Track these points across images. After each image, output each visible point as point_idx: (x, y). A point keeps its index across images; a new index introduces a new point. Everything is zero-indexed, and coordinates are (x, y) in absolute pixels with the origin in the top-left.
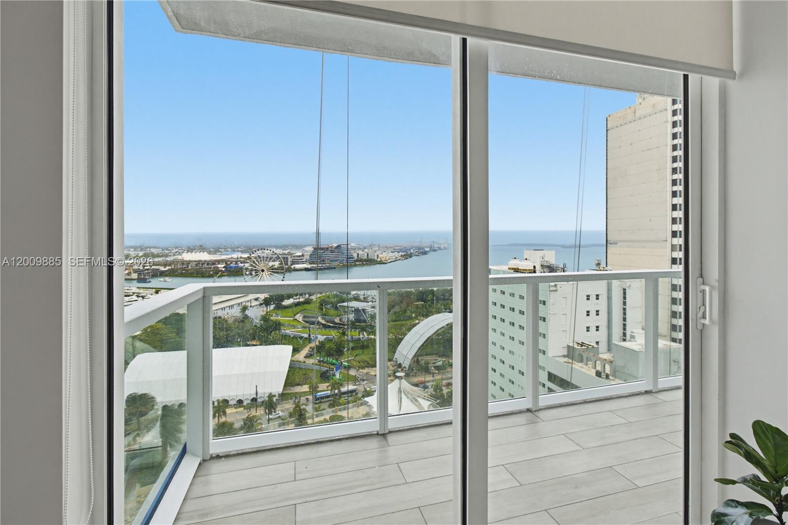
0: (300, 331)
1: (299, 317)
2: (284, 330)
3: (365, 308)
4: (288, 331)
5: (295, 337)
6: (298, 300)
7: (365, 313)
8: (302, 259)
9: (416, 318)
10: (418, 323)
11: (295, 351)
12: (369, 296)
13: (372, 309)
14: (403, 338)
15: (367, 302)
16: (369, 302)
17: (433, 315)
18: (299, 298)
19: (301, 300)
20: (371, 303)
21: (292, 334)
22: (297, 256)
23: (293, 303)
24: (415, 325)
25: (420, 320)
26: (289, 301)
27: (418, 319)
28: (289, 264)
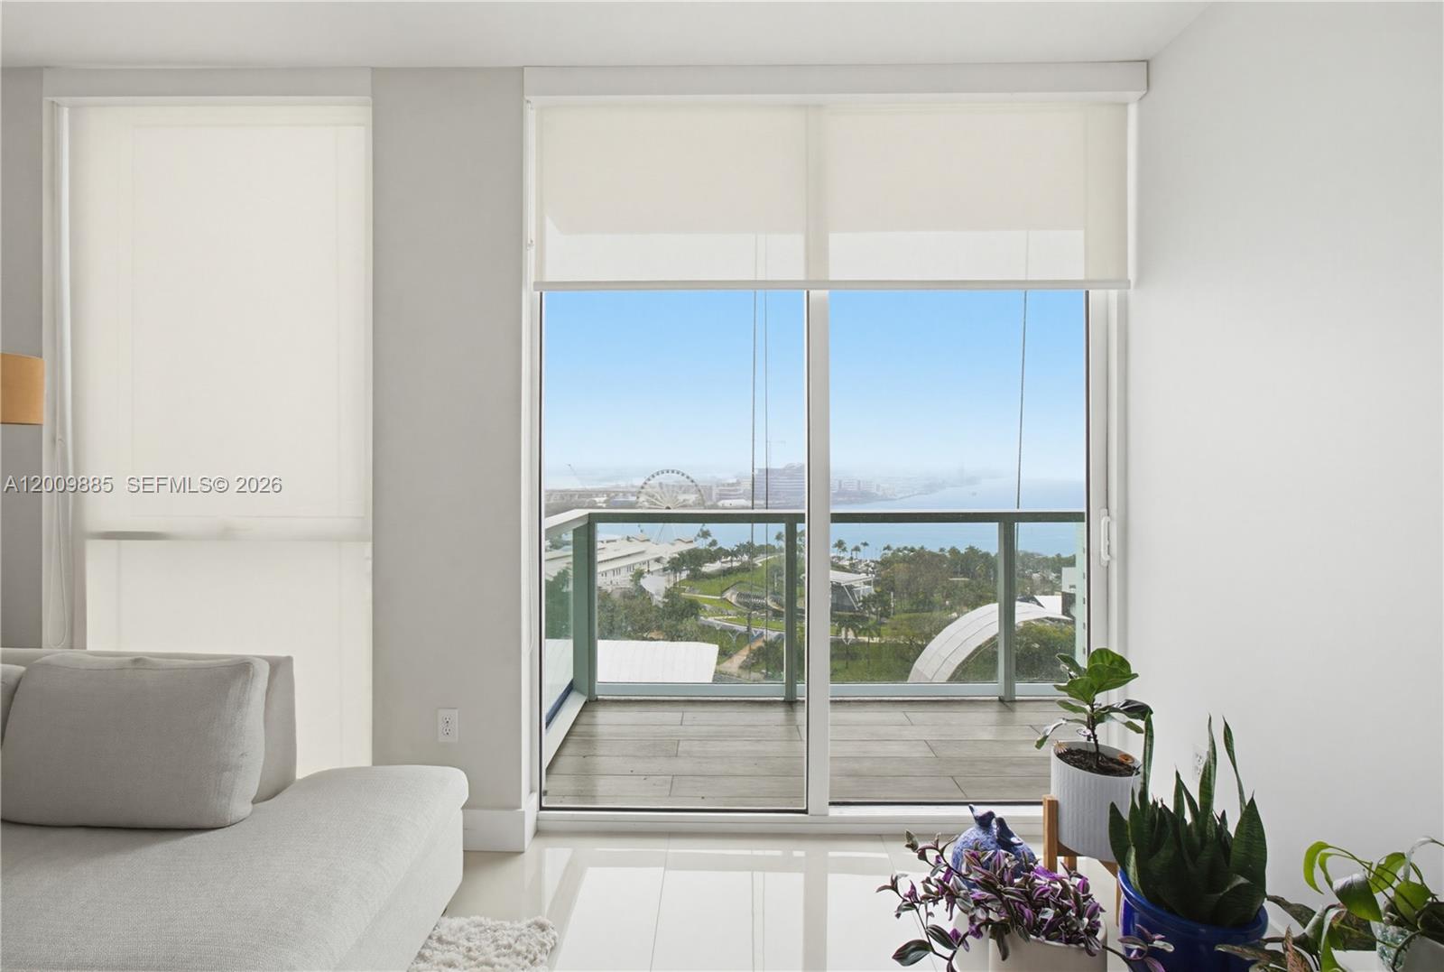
0: (731, 620)
1: (731, 596)
2: (705, 617)
3: (853, 583)
4: (711, 619)
5: (723, 630)
6: (729, 565)
7: (852, 595)
8: (736, 490)
9: (952, 609)
10: (956, 619)
11: (724, 654)
12: (860, 561)
13: (867, 587)
14: (926, 645)
15: (856, 572)
16: (860, 573)
17: (989, 603)
18: (731, 561)
19: (735, 564)
20: (863, 575)
21: (718, 625)
22: (729, 485)
23: (718, 570)
24: (951, 621)
25: (961, 613)
26: (711, 565)
27: (955, 611)
28: (714, 497)
